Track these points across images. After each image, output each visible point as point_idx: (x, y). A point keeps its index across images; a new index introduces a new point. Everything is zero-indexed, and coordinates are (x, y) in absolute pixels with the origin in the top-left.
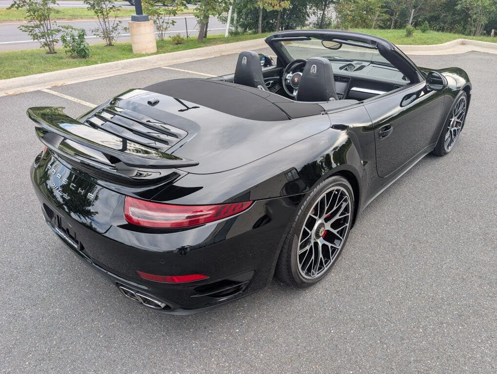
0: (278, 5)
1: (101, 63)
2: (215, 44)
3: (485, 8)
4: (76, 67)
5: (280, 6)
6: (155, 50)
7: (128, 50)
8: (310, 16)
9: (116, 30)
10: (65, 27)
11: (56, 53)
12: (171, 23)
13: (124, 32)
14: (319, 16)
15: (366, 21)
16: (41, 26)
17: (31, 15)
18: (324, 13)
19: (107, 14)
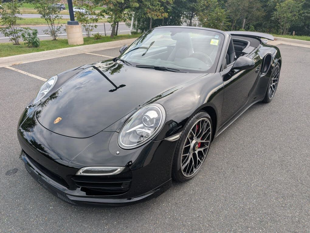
0: (161, 15)
1: (46, 50)
2: (121, 39)
3: (288, 18)
4: (30, 53)
5: (162, 16)
6: (82, 43)
7: (65, 43)
8: (183, 23)
9: (59, 30)
10: (25, 28)
11: (19, 44)
12: (94, 27)
13: (64, 31)
14: (188, 23)
15: (217, 26)
16: (10, 28)
17: (4, 21)
18: (191, 21)
19: (53, 21)
